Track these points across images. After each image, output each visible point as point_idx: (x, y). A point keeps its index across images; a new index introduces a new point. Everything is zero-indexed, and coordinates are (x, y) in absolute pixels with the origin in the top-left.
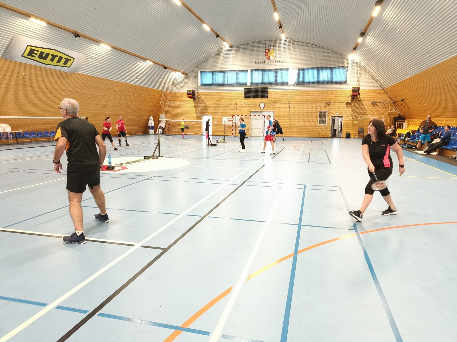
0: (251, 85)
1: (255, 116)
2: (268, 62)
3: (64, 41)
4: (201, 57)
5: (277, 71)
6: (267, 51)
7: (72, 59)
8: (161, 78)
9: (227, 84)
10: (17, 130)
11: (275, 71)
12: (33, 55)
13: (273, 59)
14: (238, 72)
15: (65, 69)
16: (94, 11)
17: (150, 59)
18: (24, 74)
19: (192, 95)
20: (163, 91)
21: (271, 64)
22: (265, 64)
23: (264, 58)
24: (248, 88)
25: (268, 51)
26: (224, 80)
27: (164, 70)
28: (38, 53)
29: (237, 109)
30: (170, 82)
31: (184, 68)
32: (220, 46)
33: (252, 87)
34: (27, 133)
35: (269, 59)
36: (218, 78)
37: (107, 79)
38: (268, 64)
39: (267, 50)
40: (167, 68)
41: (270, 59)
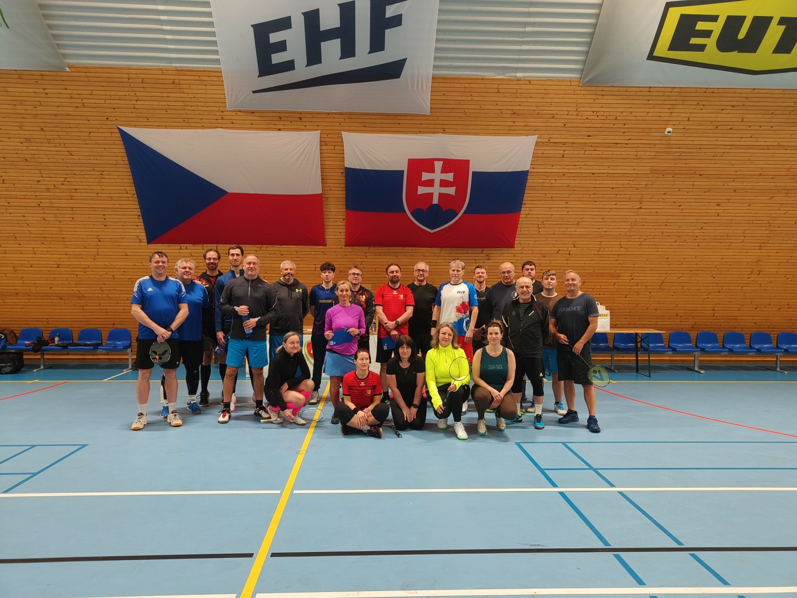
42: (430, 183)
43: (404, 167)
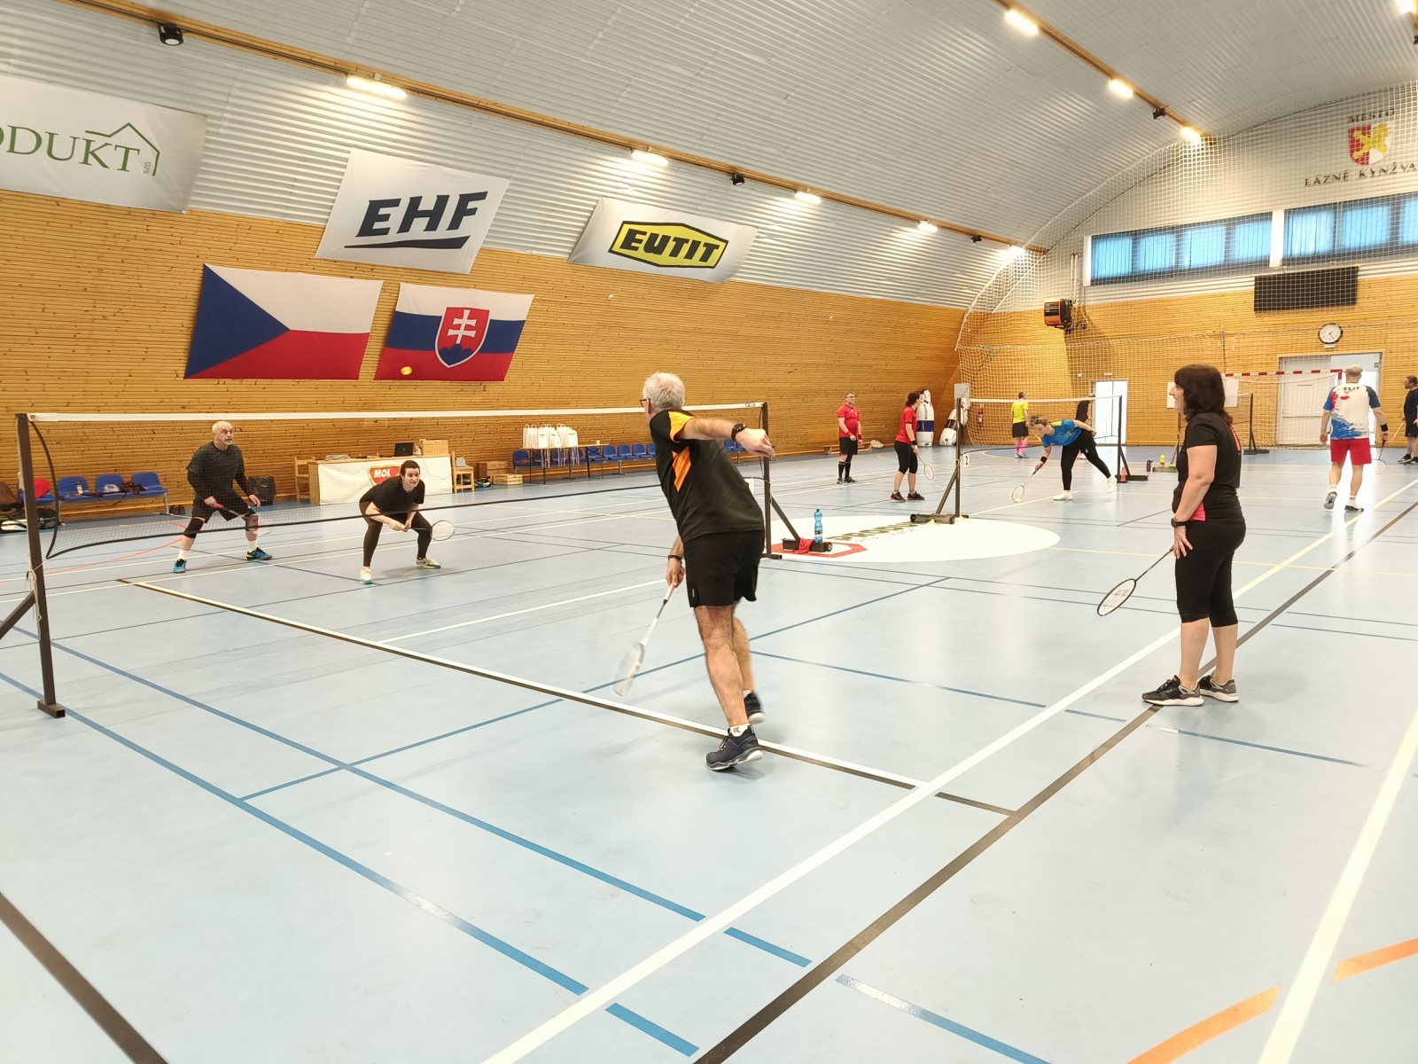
0: (1284, 265)
1: (1300, 372)
2: (1362, 175)
3: (707, 198)
4: (1095, 191)
5: (1399, 203)
6: (1358, 135)
7: (722, 245)
8: (963, 272)
9: (1189, 270)
10: (590, 443)
11: (1393, 204)
12: (633, 244)
13: (1384, 160)
14: (1234, 224)
15: (705, 275)
16: (784, 103)
17: (932, 217)
18: (611, 296)
19: (1061, 315)
20: (965, 312)
21: (1375, 179)
22: (1348, 183)
23: (1344, 162)
24: (1274, 277)
25: (1364, 134)
26: (1177, 258)
27: (974, 245)
28: (645, 238)
29: (1227, 352)
30: (990, 282)
31: (1035, 232)
32: (1166, 144)
33: (1287, 272)
34: (610, 449)
35: (1367, 163)
36: (1156, 254)
37: (808, 291)
38: (1360, 181)
39: (1358, 129)
40: (980, 240)
41: (1371, 161)
42: (458, 327)
43: (442, 314)
